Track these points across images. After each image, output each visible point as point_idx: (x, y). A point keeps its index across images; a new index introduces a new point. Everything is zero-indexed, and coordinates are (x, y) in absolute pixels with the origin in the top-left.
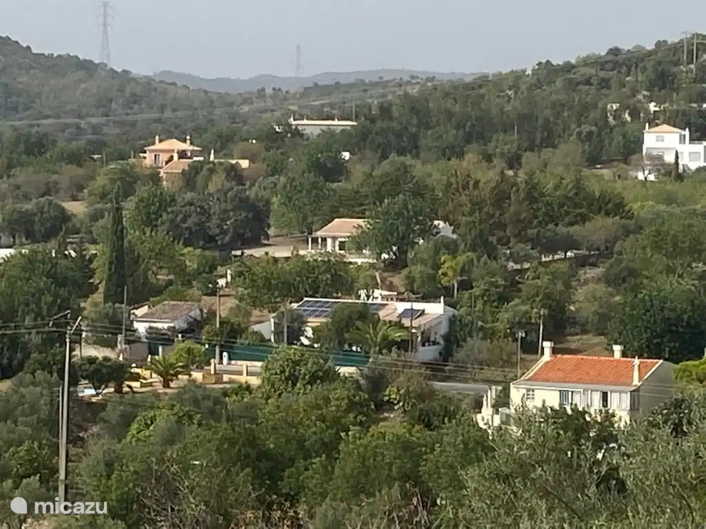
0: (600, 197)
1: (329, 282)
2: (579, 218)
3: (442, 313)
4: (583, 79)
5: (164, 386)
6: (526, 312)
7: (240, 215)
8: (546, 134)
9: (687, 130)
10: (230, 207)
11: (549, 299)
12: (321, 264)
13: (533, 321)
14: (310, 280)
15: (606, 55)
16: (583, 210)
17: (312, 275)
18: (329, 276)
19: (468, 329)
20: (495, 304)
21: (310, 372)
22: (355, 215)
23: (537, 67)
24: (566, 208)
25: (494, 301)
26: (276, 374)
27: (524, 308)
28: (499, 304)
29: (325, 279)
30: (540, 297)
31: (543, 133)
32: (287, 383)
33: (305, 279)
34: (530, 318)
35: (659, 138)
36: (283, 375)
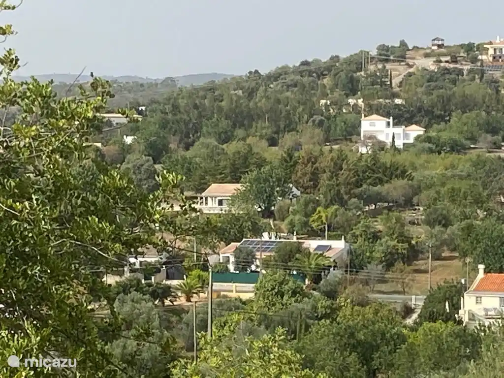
0: (391, 166)
1: (251, 228)
2: (377, 181)
3: (343, 247)
4: (292, 83)
5: (187, 301)
6: (394, 246)
7: (152, 182)
8: (288, 122)
9: (391, 118)
10: (144, 177)
11: (402, 236)
12: (244, 215)
13: (400, 251)
14: (237, 227)
15: (300, 65)
16: (380, 175)
17: (238, 223)
18: (250, 223)
19: (361, 257)
20: (371, 240)
21: (291, 289)
22: (218, 181)
23: (248, 75)
24: (367, 174)
25: (369, 239)
26: (268, 290)
27: (392, 243)
28: (373, 240)
29: (247, 225)
30: (396, 235)
31: (286, 122)
32: (277, 297)
33: (233, 225)
34: (398, 249)
35: (372, 124)
36: (273, 291)
